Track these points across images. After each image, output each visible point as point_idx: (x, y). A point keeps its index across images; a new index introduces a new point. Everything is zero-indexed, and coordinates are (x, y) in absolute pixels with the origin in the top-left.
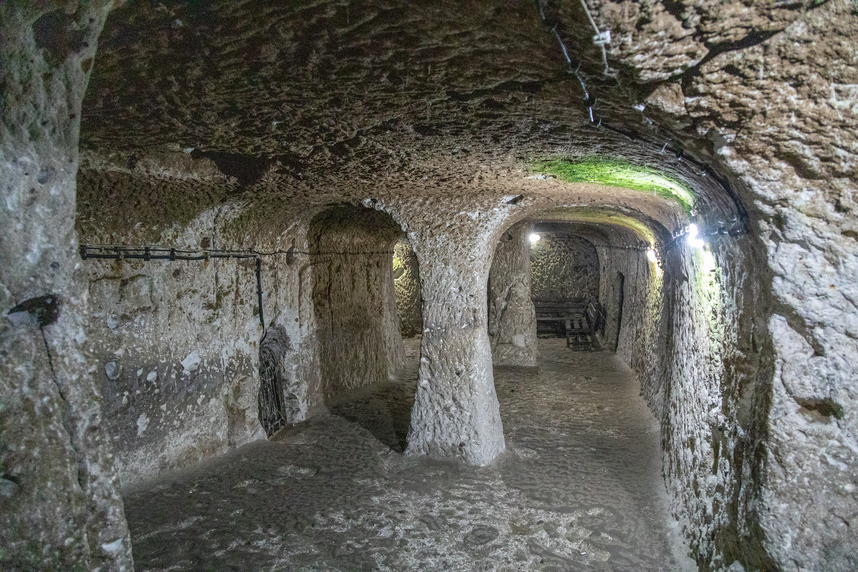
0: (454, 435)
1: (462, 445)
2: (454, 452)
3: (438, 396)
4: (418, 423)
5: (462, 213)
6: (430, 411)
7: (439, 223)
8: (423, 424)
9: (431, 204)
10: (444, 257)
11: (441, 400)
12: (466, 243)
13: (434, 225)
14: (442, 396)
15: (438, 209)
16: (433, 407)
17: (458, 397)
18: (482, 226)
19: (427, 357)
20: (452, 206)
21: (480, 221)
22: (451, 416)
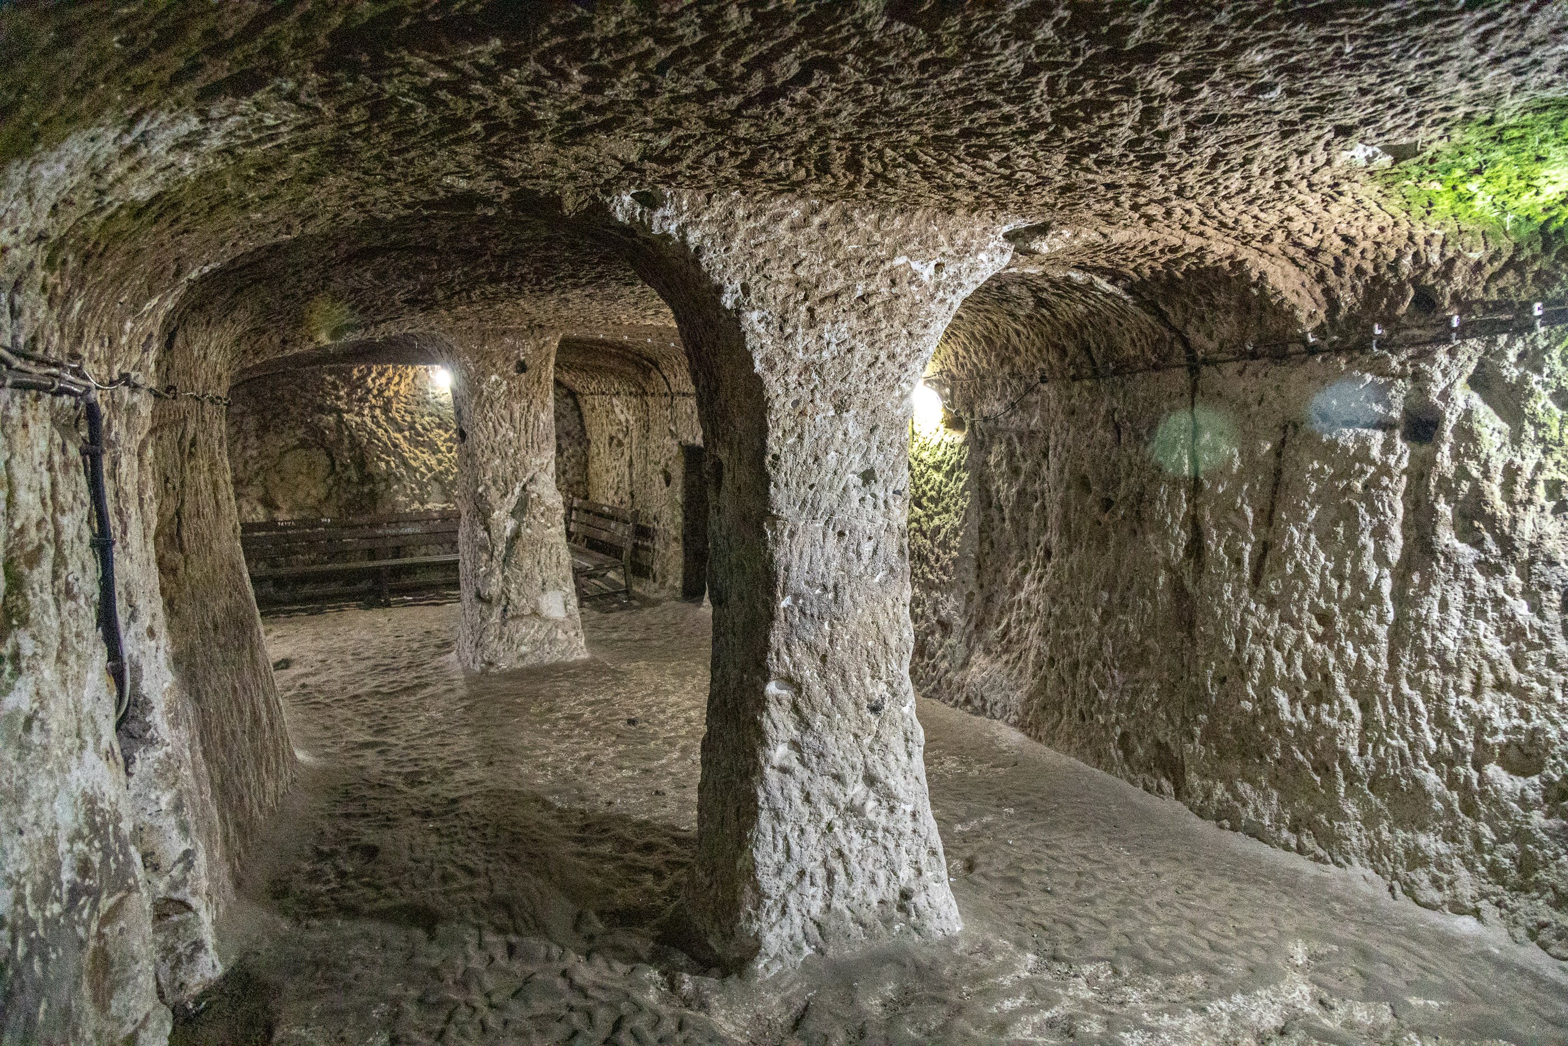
0: (882, 876)
1: (905, 895)
2: (888, 922)
3: (827, 783)
4: (779, 872)
5: (900, 261)
6: (810, 829)
7: (837, 285)
8: (793, 869)
9: (824, 226)
10: (837, 386)
11: (836, 789)
12: (900, 347)
13: (818, 294)
14: (838, 778)
15: (839, 243)
16: (816, 816)
17: (880, 771)
18: (943, 301)
19: (789, 681)
20: (877, 237)
21: (937, 288)
22: (867, 828)
